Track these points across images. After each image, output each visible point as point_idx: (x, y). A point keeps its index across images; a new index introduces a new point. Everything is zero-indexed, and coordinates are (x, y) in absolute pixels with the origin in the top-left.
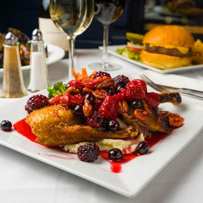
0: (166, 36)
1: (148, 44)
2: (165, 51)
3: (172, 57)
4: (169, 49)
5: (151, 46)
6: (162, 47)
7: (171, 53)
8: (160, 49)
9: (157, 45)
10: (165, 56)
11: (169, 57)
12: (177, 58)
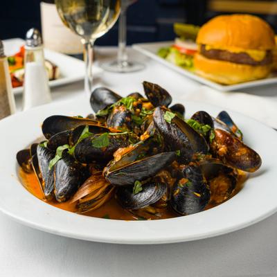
0: (230, 34)
1: (203, 46)
2: (229, 57)
3: (240, 66)
4: (235, 54)
5: (208, 48)
6: (225, 51)
7: (238, 59)
8: (221, 53)
9: (217, 47)
10: (229, 64)
11: (234, 66)
12: (248, 68)
